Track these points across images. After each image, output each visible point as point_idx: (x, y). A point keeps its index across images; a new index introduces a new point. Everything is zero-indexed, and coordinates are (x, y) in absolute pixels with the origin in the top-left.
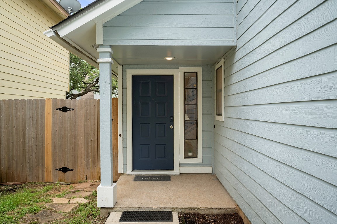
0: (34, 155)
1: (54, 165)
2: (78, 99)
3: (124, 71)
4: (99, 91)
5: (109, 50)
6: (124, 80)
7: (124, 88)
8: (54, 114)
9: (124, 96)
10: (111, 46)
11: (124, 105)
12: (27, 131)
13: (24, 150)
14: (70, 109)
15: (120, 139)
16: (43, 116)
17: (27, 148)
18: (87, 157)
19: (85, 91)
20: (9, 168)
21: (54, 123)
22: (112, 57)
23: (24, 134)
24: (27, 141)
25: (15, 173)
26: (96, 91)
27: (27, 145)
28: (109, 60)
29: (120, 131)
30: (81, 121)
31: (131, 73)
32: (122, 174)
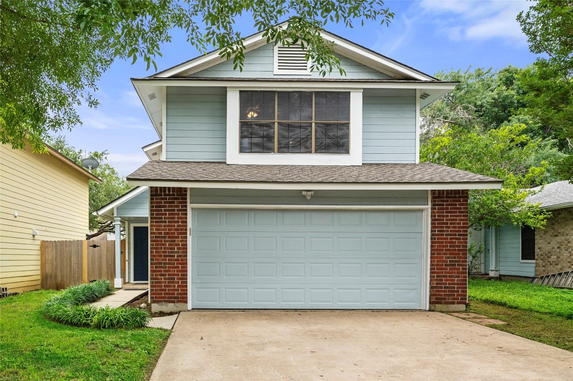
0: (76, 273)
1: (88, 279)
2: (91, 239)
3: (129, 225)
4: (114, 232)
5: (120, 219)
6: (129, 229)
7: (129, 234)
8: (88, 249)
9: (129, 238)
10: (120, 217)
11: (129, 244)
12: (72, 259)
13: (71, 270)
14: (97, 246)
15: (127, 263)
16: (82, 250)
17: (72, 269)
18: (108, 275)
19: (99, 231)
20: (62, 281)
21: (88, 254)
22: (121, 221)
23: (71, 261)
24: (72, 265)
25: (65, 284)
26: (110, 232)
27: (72, 267)
28: (120, 223)
29: (127, 259)
30: (104, 253)
31: (132, 225)
32: (128, 283)
